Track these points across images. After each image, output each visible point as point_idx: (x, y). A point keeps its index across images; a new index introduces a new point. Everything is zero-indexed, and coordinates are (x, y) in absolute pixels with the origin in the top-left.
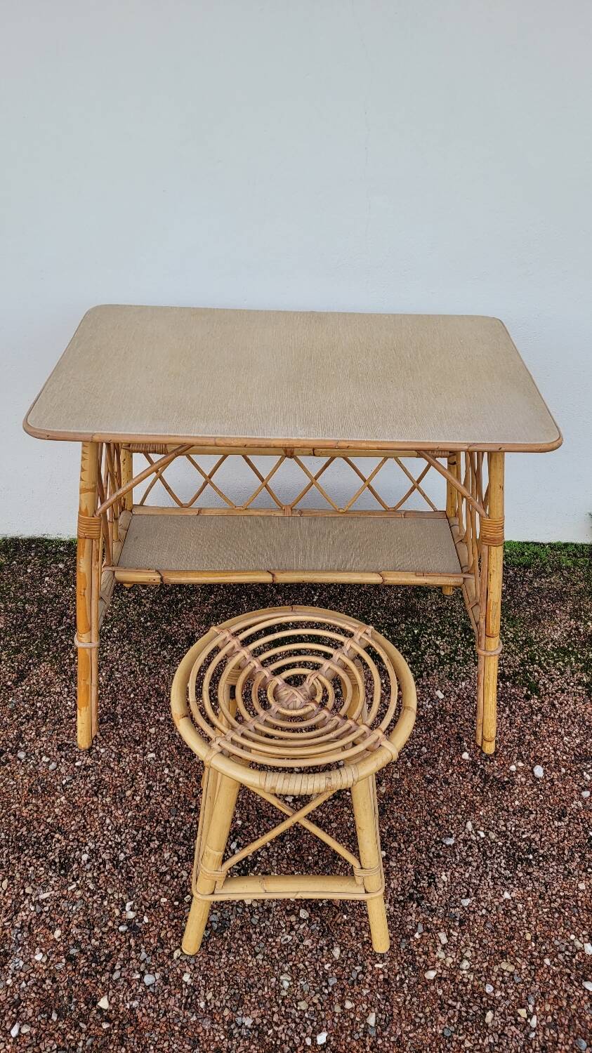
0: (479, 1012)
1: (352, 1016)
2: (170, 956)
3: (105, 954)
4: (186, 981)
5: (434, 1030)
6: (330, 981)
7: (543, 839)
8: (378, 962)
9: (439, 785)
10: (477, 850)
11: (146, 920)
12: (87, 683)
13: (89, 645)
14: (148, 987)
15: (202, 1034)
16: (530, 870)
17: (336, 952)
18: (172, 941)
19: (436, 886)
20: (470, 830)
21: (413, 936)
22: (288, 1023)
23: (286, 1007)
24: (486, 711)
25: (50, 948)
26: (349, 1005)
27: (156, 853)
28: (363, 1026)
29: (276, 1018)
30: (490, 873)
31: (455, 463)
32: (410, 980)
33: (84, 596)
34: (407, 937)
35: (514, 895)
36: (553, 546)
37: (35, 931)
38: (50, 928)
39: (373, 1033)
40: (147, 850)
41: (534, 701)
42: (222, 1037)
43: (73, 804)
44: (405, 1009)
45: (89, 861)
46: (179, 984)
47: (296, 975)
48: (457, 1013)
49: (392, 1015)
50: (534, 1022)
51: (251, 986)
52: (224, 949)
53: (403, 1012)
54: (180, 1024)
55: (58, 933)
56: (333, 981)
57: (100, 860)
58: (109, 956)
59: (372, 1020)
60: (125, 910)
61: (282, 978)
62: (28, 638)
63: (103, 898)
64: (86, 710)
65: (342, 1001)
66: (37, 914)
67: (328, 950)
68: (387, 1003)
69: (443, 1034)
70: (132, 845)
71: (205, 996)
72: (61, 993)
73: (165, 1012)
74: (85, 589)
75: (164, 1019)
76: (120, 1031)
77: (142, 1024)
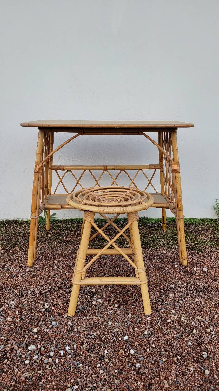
0: (190, 331)
1: (138, 332)
2: (63, 317)
3: (36, 318)
4: (69, 324)
5: (172, 335)
6: (128, 323)
7: (209, 286)
8: (147, 318)
9: (167, 273)
10: (184, 289)
11: (53, 308)
12: (33, 235)
13: (35, 217)
14: (54, 326)
15: (76, 338)
16: (205, 294)
17: (130, 315)
18: (63, 313)
19: (169, 298)
20: (180, 284)
21: (161, 311)
22: (111, 334)
23: (110, 330)
24: (182, 245)
25: (14, 317)
26: (136, 329)
27: (57, 291)
28: (142, 335)
29: (106, 333)
30: (190, 294)
31: (162, 171)
32: (161, 323)
33: (35, 196)
34: (159, 311)
35: (200, 300)
36: (202, 220)
37: (8, 312)
38: (14, 311)
39: (147, 336)
40: (54, 290)
41: (201, 254)
42: (84, 339)
43: (25, 280)
44: (159, 330)
45: (30, 294)
46: (66, 324)
47: (114, 321)
48: (181, 331)
49: (154, 332)
50: (213, 333)
51: (96, 325)
52: (84, 316)
53: (159, 331)
54: (66, 336)
55: (17, 312)
56: (129, 323)
57: (35, 293)
58: (38, 319)
59: (146, 333)
60: (44, 306)
61: (108, 322)
62: (10, 242)
63: (36, 303)
64: (32, 248)
65: (133, 328)
66: (9, 308)
67: (127, 315)
68: (152, 328)
69: (176, 337)
70: (48, 289)
71: (77, 328)
72: (17, 328)
73: (61, 332)
74: (35, 193)
75: (60, 334)
76: (42, 338)
77: (51, 336)
